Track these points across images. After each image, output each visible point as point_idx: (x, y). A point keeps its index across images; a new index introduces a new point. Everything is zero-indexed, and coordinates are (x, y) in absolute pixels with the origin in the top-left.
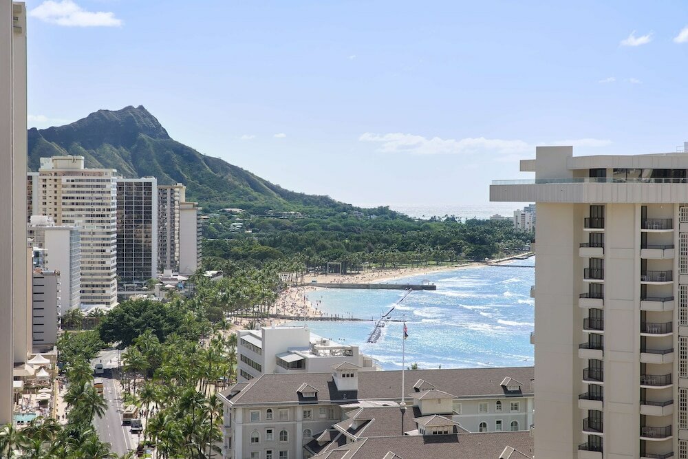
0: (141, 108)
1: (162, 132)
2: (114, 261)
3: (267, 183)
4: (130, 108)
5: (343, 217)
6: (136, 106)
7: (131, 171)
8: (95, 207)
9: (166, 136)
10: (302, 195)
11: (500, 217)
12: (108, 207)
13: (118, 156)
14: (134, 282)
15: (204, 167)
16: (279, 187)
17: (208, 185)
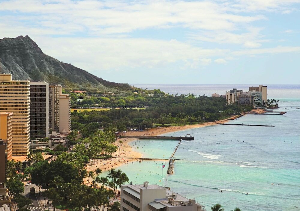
0: (27, 36)
1: (39, 49)
2: (28, 130)
3: (95, 77)
4: (21, 37)
5: (136, 95)
6: (24, 36)
7: (22, 70)
8: (19, 101)
9: (41, 52)
10: (113, 83)
11: (217, 95)
12: (26, 101)
13: (15, 63)
14: (37, 139)
15: (62, 68)
16: (102, 79)
17: (64, 78)
